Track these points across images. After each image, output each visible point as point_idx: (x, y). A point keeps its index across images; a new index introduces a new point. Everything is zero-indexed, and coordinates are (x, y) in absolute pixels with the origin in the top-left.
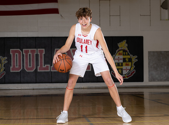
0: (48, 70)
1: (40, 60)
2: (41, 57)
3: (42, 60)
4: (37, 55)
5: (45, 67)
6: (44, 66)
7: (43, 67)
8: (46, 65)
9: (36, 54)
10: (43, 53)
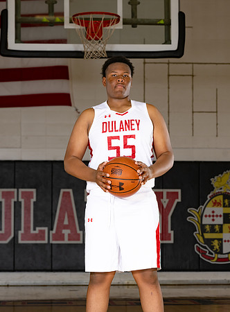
0: (44, 240)
1: (25, 217)
2: (28, 209)
3: (30, 216)
4: (17, 204)
5: (37, 232)
6: (34, 229)
7: (32, 231)
8: (38, 229)
9: (15, 202)
10: (33, 198)
